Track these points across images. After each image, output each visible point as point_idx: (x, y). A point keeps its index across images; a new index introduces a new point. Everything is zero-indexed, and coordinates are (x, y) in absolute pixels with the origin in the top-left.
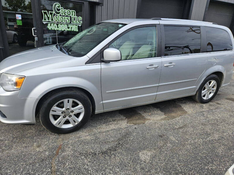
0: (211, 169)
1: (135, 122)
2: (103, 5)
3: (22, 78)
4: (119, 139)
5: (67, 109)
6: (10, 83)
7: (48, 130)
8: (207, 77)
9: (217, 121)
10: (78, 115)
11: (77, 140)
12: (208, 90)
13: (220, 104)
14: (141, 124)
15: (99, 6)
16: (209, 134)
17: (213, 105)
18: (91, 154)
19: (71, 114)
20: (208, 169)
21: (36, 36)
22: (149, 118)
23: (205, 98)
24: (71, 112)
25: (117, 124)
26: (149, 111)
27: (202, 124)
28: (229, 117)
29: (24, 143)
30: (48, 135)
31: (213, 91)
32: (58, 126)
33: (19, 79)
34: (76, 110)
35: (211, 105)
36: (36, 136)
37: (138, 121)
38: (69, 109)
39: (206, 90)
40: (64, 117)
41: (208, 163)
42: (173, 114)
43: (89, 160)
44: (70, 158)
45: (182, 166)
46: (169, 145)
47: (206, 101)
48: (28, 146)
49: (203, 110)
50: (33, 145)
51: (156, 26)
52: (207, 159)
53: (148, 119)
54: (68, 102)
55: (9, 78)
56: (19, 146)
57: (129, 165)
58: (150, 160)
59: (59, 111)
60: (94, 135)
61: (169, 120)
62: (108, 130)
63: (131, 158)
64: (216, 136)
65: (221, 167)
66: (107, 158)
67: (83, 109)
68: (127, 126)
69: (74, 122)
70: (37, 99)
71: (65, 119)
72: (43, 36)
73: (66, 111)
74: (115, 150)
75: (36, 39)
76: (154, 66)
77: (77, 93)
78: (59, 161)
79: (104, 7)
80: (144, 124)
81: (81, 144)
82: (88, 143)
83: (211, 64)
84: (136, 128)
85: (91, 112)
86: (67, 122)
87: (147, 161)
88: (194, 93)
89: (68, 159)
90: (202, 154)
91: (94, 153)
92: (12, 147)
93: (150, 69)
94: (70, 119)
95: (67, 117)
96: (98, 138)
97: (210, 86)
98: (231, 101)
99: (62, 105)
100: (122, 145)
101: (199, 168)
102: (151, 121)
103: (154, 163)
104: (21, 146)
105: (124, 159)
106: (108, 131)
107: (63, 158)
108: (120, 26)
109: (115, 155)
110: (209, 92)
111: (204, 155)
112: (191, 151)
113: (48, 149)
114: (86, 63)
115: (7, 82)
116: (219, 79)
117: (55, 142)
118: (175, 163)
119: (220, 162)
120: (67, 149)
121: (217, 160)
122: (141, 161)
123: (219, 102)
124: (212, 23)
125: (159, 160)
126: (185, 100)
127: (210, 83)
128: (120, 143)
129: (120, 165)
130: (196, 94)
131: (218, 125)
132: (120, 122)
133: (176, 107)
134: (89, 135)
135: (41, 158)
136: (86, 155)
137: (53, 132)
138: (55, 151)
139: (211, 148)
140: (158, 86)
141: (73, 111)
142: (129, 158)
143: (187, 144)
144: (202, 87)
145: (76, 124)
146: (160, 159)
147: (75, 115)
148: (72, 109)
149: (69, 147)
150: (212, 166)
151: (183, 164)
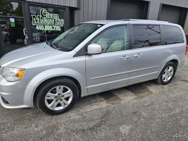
0: (178, 137)
1: (112, 102)
2: (80, 10)
3: (22, 70)
4: (102, 117)
5: (59, 95)
6: (11, 75)
7: (43, 113)
8: (166, 64)
9: (177, 99)
10: (67, 99)
11: (67, 119)
12: (167, 74)
13: (176, 85)
14: (117, 104)
15: (77, 11)
16: (172, 109)
17: (172, 86)
18: (81, 130)
19: (62, 98)
20: (175, 138)
21: (27, 35)
22: (123, 98)
23: (165, 81)
24: (62, 96)
25: (99, 104)
26: (122, 92)
27: (165, 101)
28: (185, 95)
29: (23, 124)
30: (43, 116)
31: (171, 74)
32: (52, 109)
33: (20, 71)
34: (66, 94)
35: (170, 86)
36: (33, 118)
37: (115, 102)
38: (60, 94)
39: (165, 74)
40: (56, 101)
41: (175, 133)
42: (142, 95)
43: (80, 136)
44: (64, 135)
45: (155, 137)
46: (142, 119)
47: (166, 83)
48: (28, 127)
49: (165, 90)
50: (31, 126)
51: (127, 26)
52: (173, 129)
53: (123, 100)
54: (60, 89)
55: (11, 70)
56: (20, 127)
57: (113, 138)
58: (129, 133)
59: (53, 96)
60: (81, 114)
61: (139, 99)
62: (92, 109)
63: (113, 132)
64: (178, 111)
65: (185, 136)
66: (95, 133)
67: (72, 93)
68: (107, 105)
69: (64, 105)
70: (35, 87)
71: (57, 103)
72: (32, 35)
73: (58, 96)
74: (100, 126)
75: (27, 37)
76: (127, 57)
77: (67, 81)
78: (55, 138)
79: (81, 11)
80: (120, 103)
81: (71, 123)
82: (77, 122)
83: (169, 54)
84: (114, 107)
85: (78, 96)
86: (59, 105)
87: (127, 134)
88: (157, 77)
89: (63, 136)
90: (169, 126)
91: (83, 130)
92: (14, 128)
93: (123, 59)
94: (61, 103)
95: (59, 101)
96: (85, 117)
97: (168, 71)
98: (184, 82)
99: (54, 91)
100: (105, 122)
101: (168, 137)
102: (125, 101)
103: (132, 135)
104: (21, 127)
105: (108, 134)
106: (92, 111)
107: (58, 135)
108: (99, 26)
109: (100, 131)
110: (168, 75)
111: (171, 127)
112: (160, 124)
113: (44, 128)
114: (74, 56)
115: (9, 74)
116: (175, 65)
117: (50, 122)
118: (149, 134)
119: (184, 131)
120: (60, 128)
121: (181, 130)
122: (122, 134)
123: (176, 83)
124: (168, 22)
125: (136, 133)
126: (149, 83)
127: (168, 68)
128: (103, 121)
129: (106, 138)
130: (158, 78)
131: (177, 102)
132: (101, 103)
133: (143, 89)
134: (77, 114)
135: (40, 137)
136: (77, 132)
137: (47, 114)
138: (51, 130)
139: (175, 121)
140: (130, 73)
141: (64, 96)
142: (112, 132)
143: (157, 118)
144: (163, 72)
145: (66, 106)
146: (137, 131)
147: (65, 99)
148: (63, 94)
149: (62, 126)
150: (177, 135)
151: (155, 135)
